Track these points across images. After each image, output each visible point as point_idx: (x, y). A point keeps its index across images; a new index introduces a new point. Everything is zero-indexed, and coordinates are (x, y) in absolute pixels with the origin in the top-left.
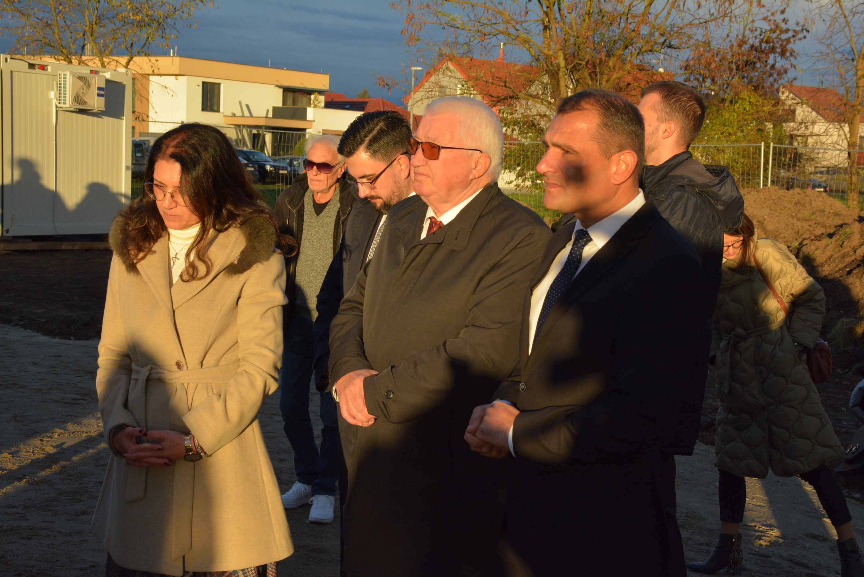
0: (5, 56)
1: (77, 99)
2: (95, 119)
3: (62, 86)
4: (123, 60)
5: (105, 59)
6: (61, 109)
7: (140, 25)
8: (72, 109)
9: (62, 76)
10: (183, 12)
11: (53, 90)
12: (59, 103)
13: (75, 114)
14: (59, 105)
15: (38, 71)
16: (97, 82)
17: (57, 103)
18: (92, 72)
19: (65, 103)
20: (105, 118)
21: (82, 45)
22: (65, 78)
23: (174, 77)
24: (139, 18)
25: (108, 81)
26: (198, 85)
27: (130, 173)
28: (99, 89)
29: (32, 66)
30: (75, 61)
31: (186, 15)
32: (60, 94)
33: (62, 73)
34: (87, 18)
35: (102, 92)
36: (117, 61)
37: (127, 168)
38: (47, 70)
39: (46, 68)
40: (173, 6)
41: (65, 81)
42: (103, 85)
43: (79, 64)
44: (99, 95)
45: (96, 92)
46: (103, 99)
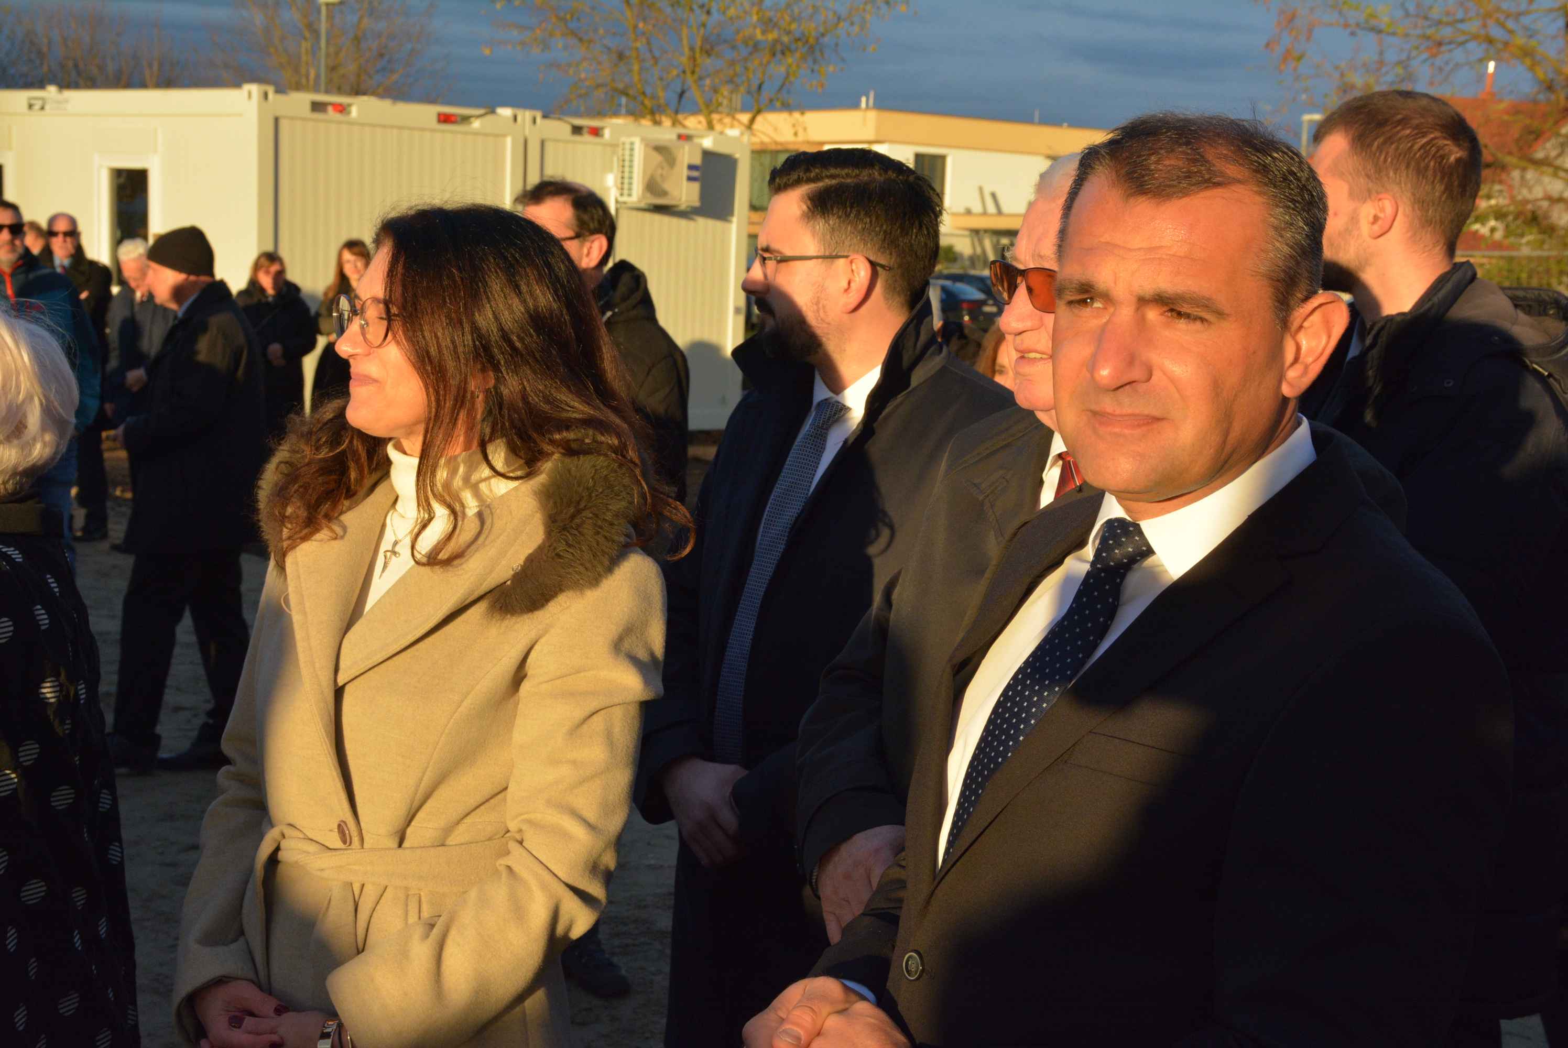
0: (532, 113)
1: (652, 186)
2: (683, 223)
3: (627, 164)
5: (713, 115)
6: (624, 206)
7: (773, 50)
8: (642, 205)
9: (628, 146)
10: (852, 24)
11: (611, 171)
12: (622, 195)
13: (646, 215)
14: (621, 199)
15: (587, 138)
16: (688, 155)
17: (618, 195)
18: (680, 137)
19: (630, 195)
20: (702, 222)
22: (632, 150)
24: (771, 37)
25: (707, 154)
27: (741, 319)
28: (691, 167)
29: (577, 130)
30: (646, 122)
31: (856, 28)
32: (623, 178)
33: (626, 140)
34: (685, 41)
35: (695, 174)
37: (737, 311)
38: (603, 137)
39: (601, 132)
40: (834, 12)
41: (631, 155)
42: (697, 160)
43: (653, 125)
44: (690, 179)
45: (685, 172)
46: (696, 186)
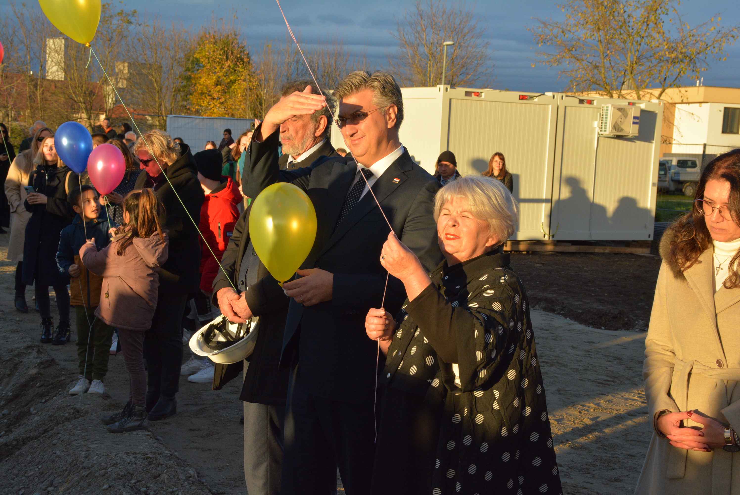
0: (562, 94)
1: (616, 127)
2: (629, 143)
3: (604, 116)
4: (657, 92)
5: (641, 93)
6: (602, 136)
7: (674, 61)
8: (611, 135)
9: (605, 108)
10: (714, 48)
11: (596, 120)
12: (601, 131)
13: (613, 140)
14: (600, 133)
15: (586, 105)
16: (633, 112)
17: (599, 131)
18: (630, 104)
19: (605, 131)
20: (638, 142)
21: (622, 82)
22: (607, 110)
23: (698, 105)
24: (673, 56)
25: (642, 111)
26: (720, 111)
27: (655, 189)
28: (635, 118)
29: (581, 101)
30: (615, 96)
31: (717, 50)
32: (602, 123)
33: (605, 106)
34: (629, 59)
35: (637, 121)
36: (651, 94)
37: (654, 184)
38: (593, 104)
39: (592, 102)
40: (705, 43)
41: (607, 113)
42: (638, 115)
43: (619, 97)
44: (634, 123)
45: (632, 120)
46: (637, 126)
